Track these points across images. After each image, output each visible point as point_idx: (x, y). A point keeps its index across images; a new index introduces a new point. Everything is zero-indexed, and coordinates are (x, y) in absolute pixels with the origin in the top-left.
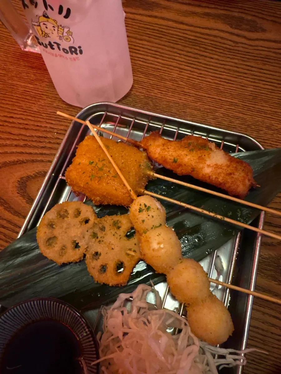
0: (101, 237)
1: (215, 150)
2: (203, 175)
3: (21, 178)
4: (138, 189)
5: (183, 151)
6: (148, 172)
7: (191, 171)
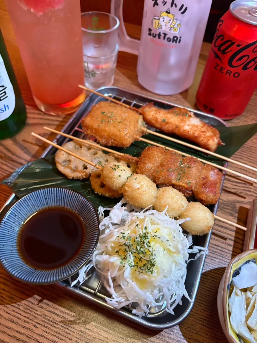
1: (193, 117)
2: (184, 130)
4: (135, 136)
5: (170, 115)
6: (143, 128)
7: (175, 128)
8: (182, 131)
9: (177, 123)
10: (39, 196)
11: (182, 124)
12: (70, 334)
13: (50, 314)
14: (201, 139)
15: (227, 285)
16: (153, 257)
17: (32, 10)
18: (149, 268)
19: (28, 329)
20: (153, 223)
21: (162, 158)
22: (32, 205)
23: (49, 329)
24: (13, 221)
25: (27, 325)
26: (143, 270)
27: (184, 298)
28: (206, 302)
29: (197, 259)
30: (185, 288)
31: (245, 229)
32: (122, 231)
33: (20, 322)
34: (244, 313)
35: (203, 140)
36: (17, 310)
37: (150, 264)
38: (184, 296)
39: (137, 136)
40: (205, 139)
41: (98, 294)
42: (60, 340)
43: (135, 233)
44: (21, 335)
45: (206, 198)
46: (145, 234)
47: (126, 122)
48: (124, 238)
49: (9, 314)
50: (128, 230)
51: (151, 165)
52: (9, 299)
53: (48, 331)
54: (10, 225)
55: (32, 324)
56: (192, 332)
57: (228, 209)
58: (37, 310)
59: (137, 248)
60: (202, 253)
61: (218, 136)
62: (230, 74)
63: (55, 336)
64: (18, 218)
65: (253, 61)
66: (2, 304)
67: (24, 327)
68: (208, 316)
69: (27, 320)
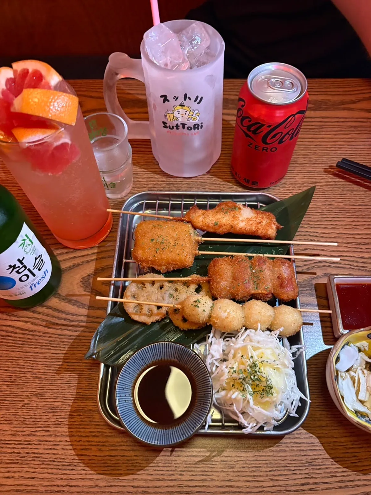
0: (177, 296)
1: (243, 209)
2: (240, 228)
3: (83, 278)
4: (194, 252)
5: (220, 215)
6: (197, 238)
7: (230, 229)
8: (238, 229)
9: (230, 222)
10: (136, 361)
11: (236, 222)
12: (214, 468)
13: (189, 459)
14: (260, 232)
15: (334, 377)
16: (269, 382)
17: (50, 174)
18: (268, 392)
19: (175, 480)
20: (255, 349)
21: (232, 270)
22: (132, 371)
23: (194, 471)
24: (124, 395)
25: (173, 477)
26: (263, 395)
27: (301, 400)
28: (317, 389)
29: (298, 356)
30: (300, 390)
31: (330, 312)
32: (230, 366)
33: (165, 477)
34: (353, 391)
35: (262, 232)
36: (157, 468)
37: (268, 388)
38: (301, 398)
39: (195, 250)
40: (263, 231)
41: (226, 424)
42: (208, 477)
43: (243, 364)
44: (173, 488)
45: (288, 297)
46: (253, 363)
47: (181, 242)
48: (235, 372)
49: (152, 475)
50: (235, 363)
51: (225, 283)
52: (145, 462)
53: (194, 474)
54: (123, 400)
55: (177, 474)
56: (314, 420)
57: (307, 290)
58: (176, 461)
59: (251, 377)
60: (301, 350)
61: (274, 220)
62: (266, 150)
63: (203, 475)
64: (126, 389)
65: (287, 135)
66: (141, 470)
67: (172, 480)
68: (322, 401)
69: (172, 473)
